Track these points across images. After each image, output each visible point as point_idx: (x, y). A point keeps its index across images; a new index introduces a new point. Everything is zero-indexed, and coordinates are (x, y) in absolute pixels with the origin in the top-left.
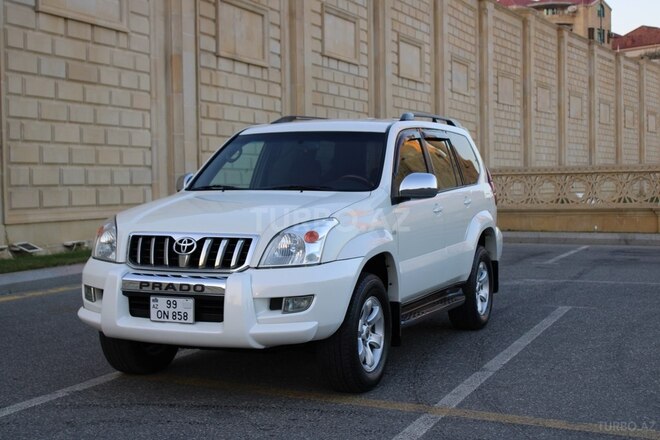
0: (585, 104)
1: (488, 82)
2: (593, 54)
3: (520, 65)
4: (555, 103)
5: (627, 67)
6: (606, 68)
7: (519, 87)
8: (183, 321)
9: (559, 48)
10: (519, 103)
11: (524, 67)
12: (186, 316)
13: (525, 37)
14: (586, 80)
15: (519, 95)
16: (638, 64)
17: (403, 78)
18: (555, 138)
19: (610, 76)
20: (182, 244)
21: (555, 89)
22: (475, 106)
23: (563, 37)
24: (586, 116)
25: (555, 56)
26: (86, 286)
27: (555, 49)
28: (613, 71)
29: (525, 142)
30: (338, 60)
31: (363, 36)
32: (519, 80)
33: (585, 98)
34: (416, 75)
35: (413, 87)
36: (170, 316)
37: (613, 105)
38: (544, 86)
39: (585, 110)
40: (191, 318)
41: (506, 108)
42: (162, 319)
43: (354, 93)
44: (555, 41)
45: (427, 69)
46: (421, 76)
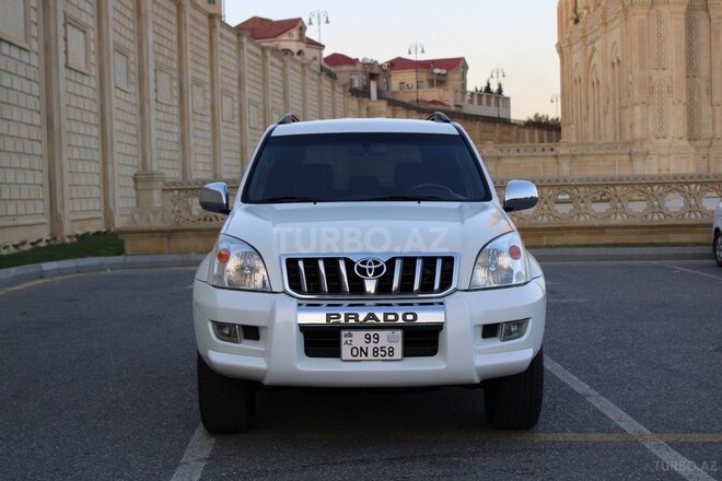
0: (236, 105)
1: (148, 77)
2: (242, 47)
3: (175, 57)
4: (208, 104)
5: (273, 64)
6: (254, 64)
7: (176, 84)
8: (387, 357)
9: (211, 38)
10: (176, 102)
11: (180, 60)
12: (391, 351)
13: (180, 23)
14: (236, 77)
15: (176, 93)
16: (282, 60)
17: (71, 69)
18: (209, 144)
19: (257, 72)
20: (367, 267)
21: (208, 87)
22: (135, 105)
23: (215, 26)
24: (237, 119)
25: (207, 47)
26: (214, 323)
27: (207, 39)
28: (260, 68)
29: (184, 149)
30: (10, 44)
31: (33, 16)
32: (175, 75)
33: (236, 98)
34: (81, 66)
35: (80, 81)
36: (370, 352)
37: (261, 107)
38: (198, 83)
39: (236, 112)
40: (398, 353)
41: (164, 108)
42: (358, 358)
43: (26, 86)
44: (206, 31)
45: (93, 59)
46: (87, 67)
